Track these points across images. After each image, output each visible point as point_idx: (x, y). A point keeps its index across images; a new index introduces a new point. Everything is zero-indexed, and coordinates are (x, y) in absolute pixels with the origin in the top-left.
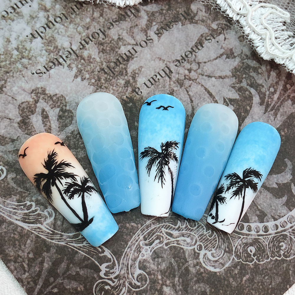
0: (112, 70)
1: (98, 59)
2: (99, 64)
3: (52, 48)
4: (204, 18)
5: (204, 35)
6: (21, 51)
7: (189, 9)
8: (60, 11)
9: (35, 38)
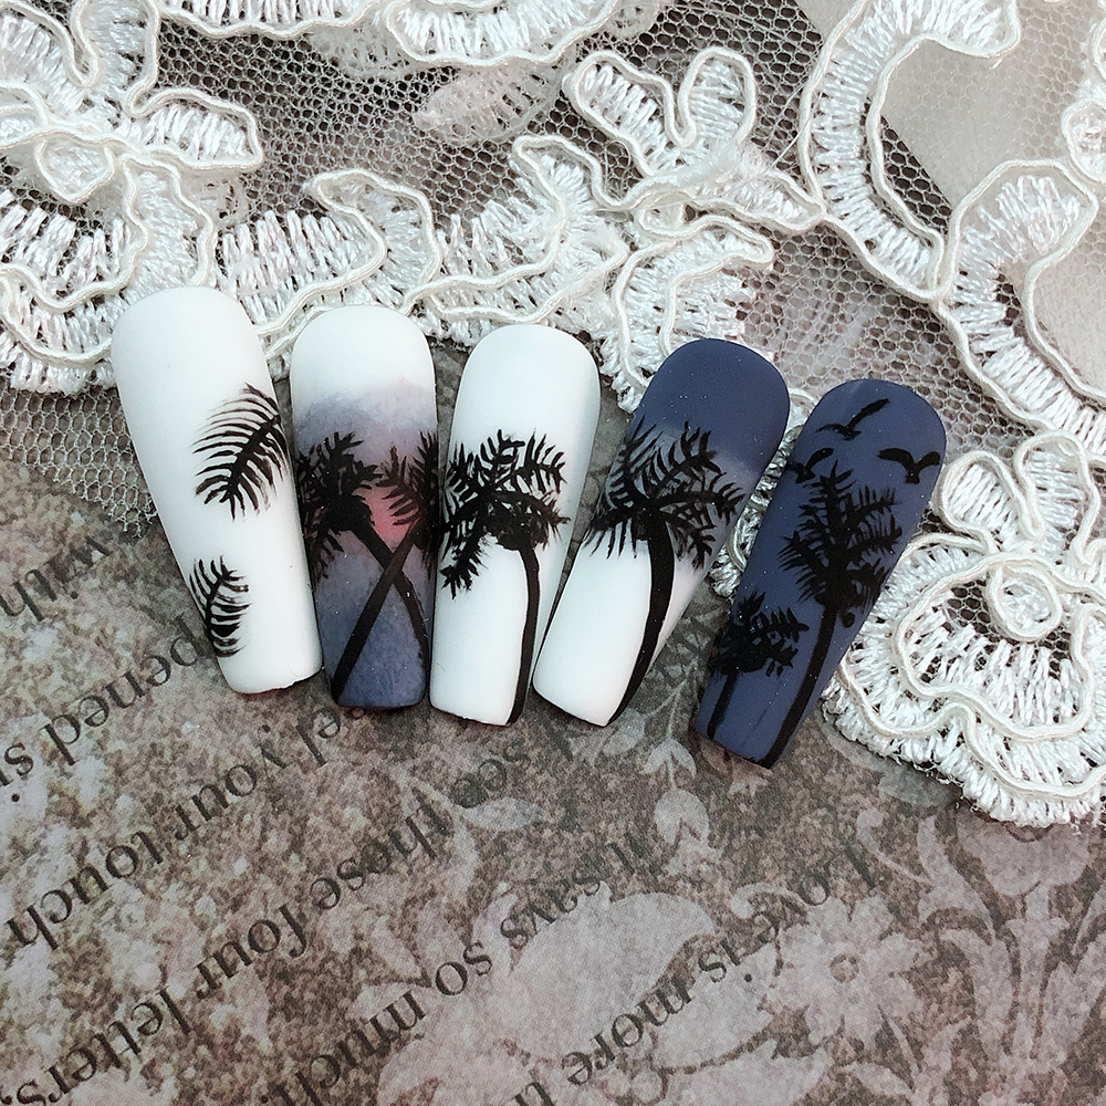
0: (318, 1091)
1: (265, 1045)
2: (266, 1064)
3: (88, 991)
4: (704, 867)
5: (696, 945)
7: (646, 823)
8: (132, 824)
9: (26, 942)
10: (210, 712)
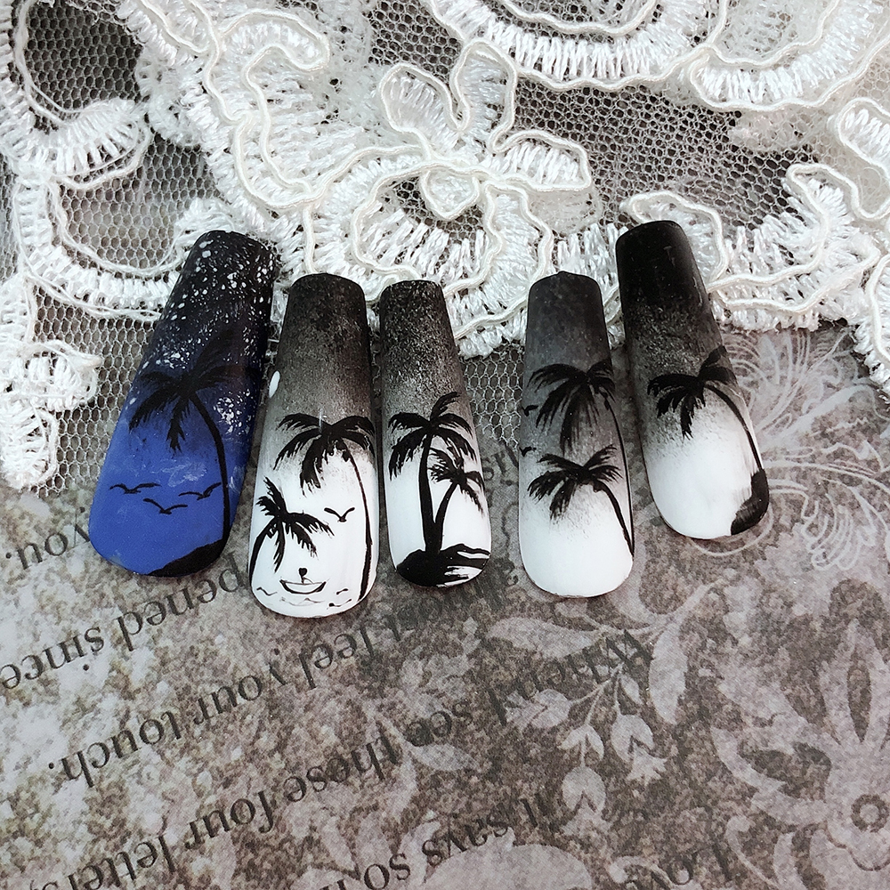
3: (108, 824)
4: (594, 834)
6: (21, 810)
7: (554, 789)
8: (164, 705)
9: (72, 777)
10: (238, 631)
